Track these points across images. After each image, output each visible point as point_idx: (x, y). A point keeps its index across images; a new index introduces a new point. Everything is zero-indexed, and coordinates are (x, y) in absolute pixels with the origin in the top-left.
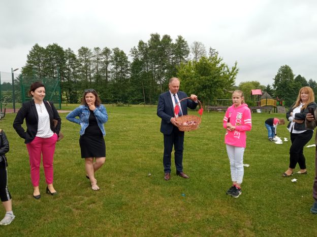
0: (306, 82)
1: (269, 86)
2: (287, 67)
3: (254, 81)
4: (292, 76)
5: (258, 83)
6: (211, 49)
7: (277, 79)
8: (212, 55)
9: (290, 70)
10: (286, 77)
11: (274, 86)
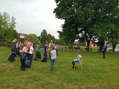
0: (51, 36)
1: (39, 36)
2: (45, 30)
3: (34, 34)
4: (46, 33)
5: (36, 35)
6: (12, 17)
7: (42, 34)
8: (13, 20)
9: (46, 31)
10: (45, 33)
11: (41, 36)
